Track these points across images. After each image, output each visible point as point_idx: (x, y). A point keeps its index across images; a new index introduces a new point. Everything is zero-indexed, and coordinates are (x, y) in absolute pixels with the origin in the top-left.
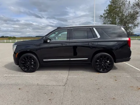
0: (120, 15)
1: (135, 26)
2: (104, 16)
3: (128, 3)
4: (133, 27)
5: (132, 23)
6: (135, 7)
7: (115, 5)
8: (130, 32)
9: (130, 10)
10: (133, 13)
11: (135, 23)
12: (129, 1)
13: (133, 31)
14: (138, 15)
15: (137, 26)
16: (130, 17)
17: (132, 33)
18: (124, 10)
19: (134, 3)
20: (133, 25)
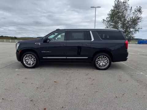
0: (122, 20)
1: (136, 30)
2: (106, 20)
3: (130, 8)
4: (134, 32)
5: (134, 28)
6: (137, 13)
7: (118, 10)
8: (131, 36)
9: (131, 16)
10: (135, 18)
11: (136, 28)
12: (131, 7)
13: (134, 36)
14: (139, 20)
15: (138, 31)
16: (131, 22)
17: (133, 37)
18: (126, 15)
19: (135, 9)
20: (134, 30)
